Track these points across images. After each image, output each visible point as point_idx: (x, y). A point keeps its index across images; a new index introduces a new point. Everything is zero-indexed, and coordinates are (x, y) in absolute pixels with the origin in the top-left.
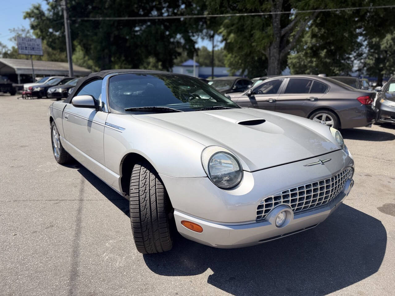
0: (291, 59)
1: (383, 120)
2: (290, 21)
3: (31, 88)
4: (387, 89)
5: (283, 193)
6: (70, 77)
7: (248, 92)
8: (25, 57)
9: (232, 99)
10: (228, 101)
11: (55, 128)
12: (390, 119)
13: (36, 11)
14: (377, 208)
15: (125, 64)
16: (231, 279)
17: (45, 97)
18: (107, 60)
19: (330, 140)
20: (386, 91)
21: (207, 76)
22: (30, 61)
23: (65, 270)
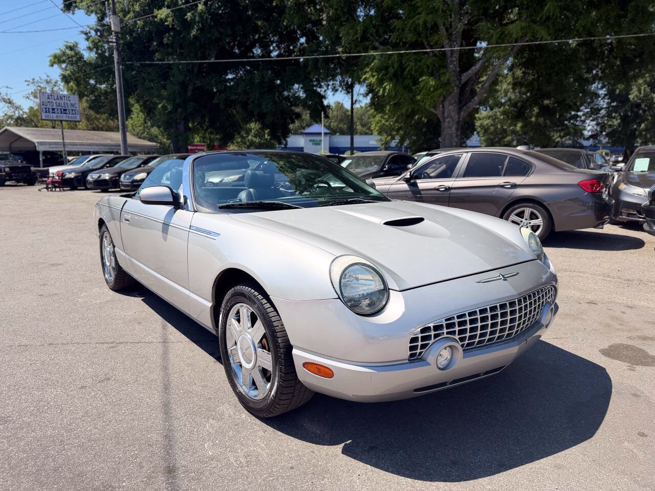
0: (480, 119)
1: (624, 217)
2: (476, 61)
3: (61, 173)
4: (631, 168)
5: (446, 320)
6: (122, 155)
7: (406, 175)
8: (50, 123)
9: (377, 187)
10: (371, 190)
11: (108, 236)
12: (636, 214)
13: (68, 52)
14: (600, 351)
15: (211, 133)
16: (372, 448)
17: (83, 188)
18: (181, 127)
19: (519, 245)
20: (629, 170)
21: (343, 150)
22: (58, 131)
23: (131, 438)
